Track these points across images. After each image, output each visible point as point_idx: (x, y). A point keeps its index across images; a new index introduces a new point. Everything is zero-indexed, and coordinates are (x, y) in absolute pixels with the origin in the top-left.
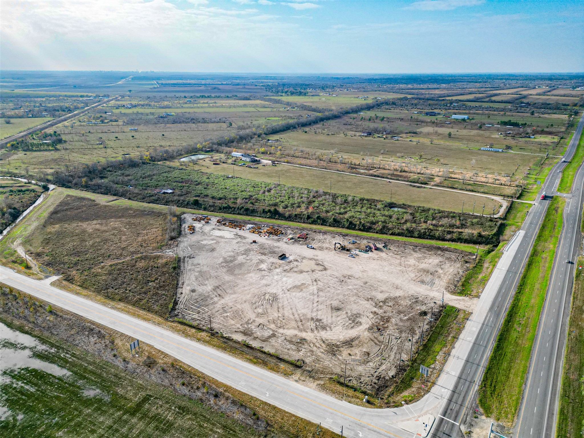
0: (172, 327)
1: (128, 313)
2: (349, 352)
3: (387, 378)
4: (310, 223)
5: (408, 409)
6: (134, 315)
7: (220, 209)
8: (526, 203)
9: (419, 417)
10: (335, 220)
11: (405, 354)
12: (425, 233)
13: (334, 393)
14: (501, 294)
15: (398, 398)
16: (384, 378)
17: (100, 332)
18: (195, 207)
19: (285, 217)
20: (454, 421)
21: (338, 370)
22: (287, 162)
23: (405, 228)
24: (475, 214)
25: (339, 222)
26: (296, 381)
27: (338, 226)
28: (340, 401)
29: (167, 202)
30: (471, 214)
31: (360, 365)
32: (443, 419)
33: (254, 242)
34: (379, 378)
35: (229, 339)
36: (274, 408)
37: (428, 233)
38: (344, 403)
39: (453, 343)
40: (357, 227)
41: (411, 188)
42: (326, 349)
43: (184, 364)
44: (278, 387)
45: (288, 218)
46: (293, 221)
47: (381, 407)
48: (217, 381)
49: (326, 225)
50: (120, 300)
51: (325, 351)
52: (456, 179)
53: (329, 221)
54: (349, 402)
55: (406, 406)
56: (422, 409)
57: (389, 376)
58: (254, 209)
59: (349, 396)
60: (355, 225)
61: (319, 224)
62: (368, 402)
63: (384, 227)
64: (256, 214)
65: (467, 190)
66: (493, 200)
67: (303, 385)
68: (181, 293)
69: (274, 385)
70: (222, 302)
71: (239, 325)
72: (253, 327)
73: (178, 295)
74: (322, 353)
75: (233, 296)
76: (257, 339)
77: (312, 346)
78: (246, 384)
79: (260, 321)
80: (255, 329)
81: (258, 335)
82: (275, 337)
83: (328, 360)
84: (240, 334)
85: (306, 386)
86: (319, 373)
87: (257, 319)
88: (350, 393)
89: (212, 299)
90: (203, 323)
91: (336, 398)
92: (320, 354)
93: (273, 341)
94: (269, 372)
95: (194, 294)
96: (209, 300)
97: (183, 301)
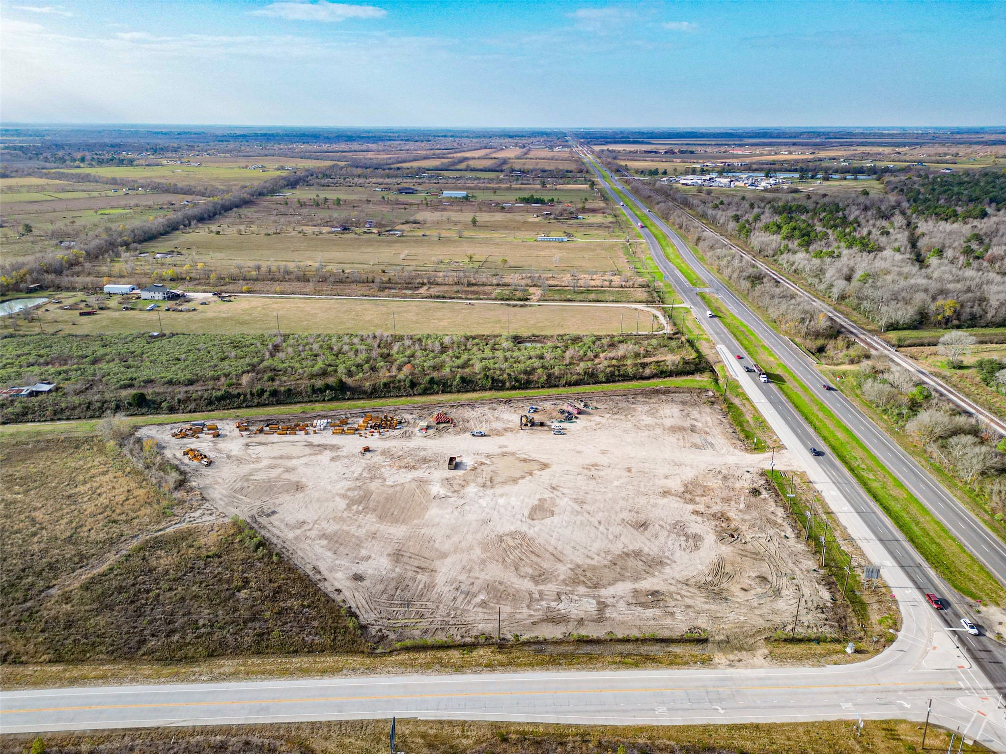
0: (402, 664)
1: (271, 674)
2: (738, 586)
3: (829, 605)
4: (420, 394)
5: (905, 637)
6: (285, 673)
7: (210, 403)
8: (678, 308)
9: (930, 642)
10: (463, 380)
11: (805, 560)
12: (612, 374)
13: (800, 660)
14: (801, 435)
15: (879, 628)
16: (826, 607)
17: (247, 743)
18: (144, 410)
19: (365, 392)
21: (759, 622)
22: (249, 292)
23: (581, 372)
24: (640, 333)
25: (471, 381)
26: (730, 666)
27: (474, 390)
28: (823, 668)
29: (55, 413)
30: (635, 333)
31: (776, 601)
33: (367, 450)
34: (820, 609)
35: (536, 643)
36: (757, 727)
37: (617, 373)
38: (833, 669)
39: (836, 521)
40: (508, 384)
41: (511, 308)
43: (519, 724)
44: (721, 690)
45: (372, 393)
46: (384, 397)
47: (877, 652)
48: (616, 727)
49: (450, 392)
50: (211, 655)
52: (556, 286)
53: (455, 383)
54: (835, 664)
55: (901, 635)
56: (920, 630)
57: (828, 602)
58: (290, 390)
59: (822, 656)
60: (504, 382)
61: (437, 393)
62: (857, 651)
63: (549, 376)
64: (299, 399)
65: (590, 301)
66: (636, 309)
67: (746, 667)
68: (339, 591)
69: (710, 689)
70: (440, 579)
71: (525, 610)
72: (554, 604)
73: (334, 596)
74: (706, 603)
75: (449, 561)
76: (586, 623)
77: (679, 597)
78: (668, 710)
79: (551, 588)
80: (561, 606)
81: (577, 615)
82: (606, 606)
83: (727, 611)
84: (544, 625)
85: (753, 667)
86: (741, 637)
87: (541, 587)
88: (818, 649)
89: (414, 580)
90: (453, 631)
91: (813, 666)
92: (707, 607)
93: (614, 615)
94: (677, 671)
95: (366, 583)
96: (410, 584)
97: (360, 605)
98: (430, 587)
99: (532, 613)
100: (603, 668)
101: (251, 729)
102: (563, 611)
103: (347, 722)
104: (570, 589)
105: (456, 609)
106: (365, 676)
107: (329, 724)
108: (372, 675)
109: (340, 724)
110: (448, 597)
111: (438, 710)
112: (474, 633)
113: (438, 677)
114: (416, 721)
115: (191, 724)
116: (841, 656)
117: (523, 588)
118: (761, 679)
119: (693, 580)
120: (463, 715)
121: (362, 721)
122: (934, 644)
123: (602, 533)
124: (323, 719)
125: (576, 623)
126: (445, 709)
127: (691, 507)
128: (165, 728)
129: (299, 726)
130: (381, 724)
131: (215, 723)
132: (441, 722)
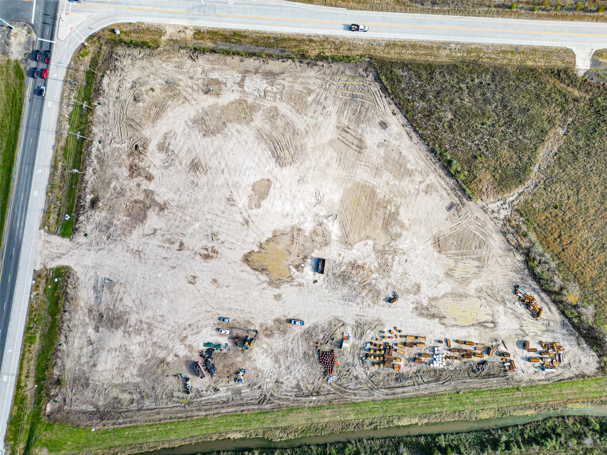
2: (154, 94)
3: (108, 72)
5: (81, 39)
9: (70, 34)
11: (100, 116)
13: (147, 29)
15: (92, 49)
16: (111, 71)
17: (423, 5)
20: (42, 41)
21: (156, 61)
26: (186, 28)
28: (138, 21)
31: (138, 79)
32: (51, 40)
34: (115, 68)
35: (283, 58)
38: (134, 20)
42: (178, 88)
44: (197, 13)
47: (103, 30)
51: (178, 85)
54: (130, 23)
55: (83, 41)
56: (70, 43)
57: (108, 75)
59: (134, 31)
62: (114, 32)
67: (178, 26)
68: (394, 114)
69: (203, 13)
70: (333, 119)
71: (286, 84)
72: (269, 88)
73: (397, 110)
74: (180, 80)
75: (328, 138)
76: (254, 71)
77: (195, 86)
78: (227, 3)
79: (268, 104)
80: (266, 85)
81: (257, 77)
82: (238, 84)
83: (170, 72)
84: (277, 71)
85: (174, 26)
86: (171, 50)
87: (274, 104)
88: (134, 37)
89: (350, 120)
90: (328, 71)
91: (143, 23)
92: (181, 77)
93: (236, 75)
94: (215, 27)
95: (378, 120)
96: (352, 117)
97: (380, 98)
98: (340, 112)
99: (282, 82)
100: (253, 32)
101: (422, 11)
102: (265, 81)
103: (379, 11)
104: (257, 102)
105: (326, 89)
106: (374, 38)
107: (387, 10)
108: (370, 39)
109: (382, 10)
110: (330, 102)
111: (337, 13)
112: (316, 68)
113: (337, 34)
114: (348, 8)
115: (451, 16)
116: (124, 29)
117: (285, 104)
118: (174, 18)
119: (180, 102)
120: (325, 9)
121: (372, 10)
122: (69, 31)
123: (224, 158)
124: (390, 13)
125: (259, 71)
126: (334, 13)
127: (152, 186)
128: (462, 15)
129: (401, 11)
130: (364, 8)
131: (440, 16)
132: (336, 6)
